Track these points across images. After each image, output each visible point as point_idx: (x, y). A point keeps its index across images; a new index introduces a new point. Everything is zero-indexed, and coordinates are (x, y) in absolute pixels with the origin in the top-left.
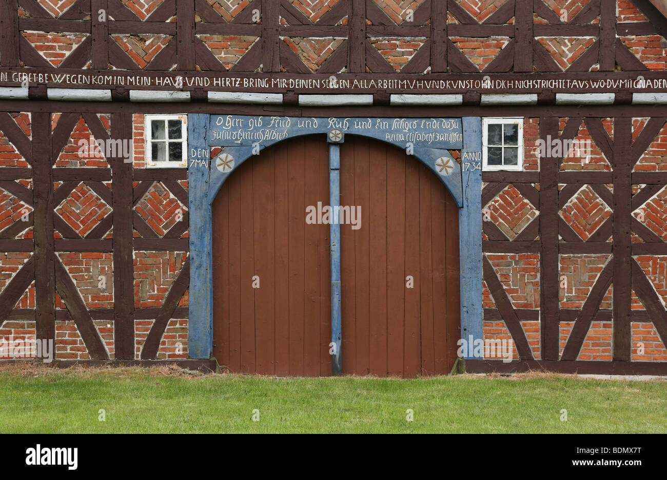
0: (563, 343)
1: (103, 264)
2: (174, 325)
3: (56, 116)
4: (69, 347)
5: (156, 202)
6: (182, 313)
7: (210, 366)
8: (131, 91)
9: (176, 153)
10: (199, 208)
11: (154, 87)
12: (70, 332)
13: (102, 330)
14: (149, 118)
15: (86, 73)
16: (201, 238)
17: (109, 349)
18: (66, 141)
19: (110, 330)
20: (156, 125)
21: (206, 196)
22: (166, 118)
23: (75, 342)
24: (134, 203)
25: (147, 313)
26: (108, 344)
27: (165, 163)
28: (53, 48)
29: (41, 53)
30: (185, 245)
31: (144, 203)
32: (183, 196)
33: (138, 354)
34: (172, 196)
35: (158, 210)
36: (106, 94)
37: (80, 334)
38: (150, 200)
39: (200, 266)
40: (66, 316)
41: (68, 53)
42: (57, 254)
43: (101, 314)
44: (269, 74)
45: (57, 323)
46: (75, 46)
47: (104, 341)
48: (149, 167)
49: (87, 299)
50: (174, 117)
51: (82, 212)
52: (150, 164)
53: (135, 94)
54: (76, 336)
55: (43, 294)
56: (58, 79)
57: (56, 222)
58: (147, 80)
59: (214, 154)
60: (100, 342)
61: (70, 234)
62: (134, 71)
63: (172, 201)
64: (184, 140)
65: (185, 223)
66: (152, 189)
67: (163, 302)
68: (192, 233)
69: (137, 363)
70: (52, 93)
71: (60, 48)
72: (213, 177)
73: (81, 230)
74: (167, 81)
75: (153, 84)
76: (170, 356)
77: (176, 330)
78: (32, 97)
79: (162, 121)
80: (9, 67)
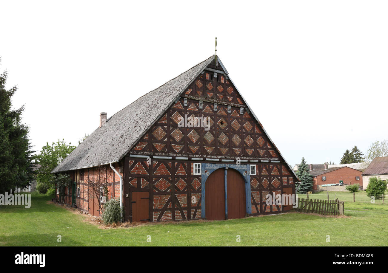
0: (263, 209)
1: (185, 197)
2: (199, 210)
3: (176, 163)
4: (178, 217)
5: (195, 182)
6: (200, 207)
7: (206, 219)
8: (192, 158)
9: (199, 172)
10: (203, 184)
11: (196, 157)
13: (185, 212)
14: (194, 164)
15: (183, 154)
16: (204, 190)
17: (186, 217)
18: (178, 169)
19: (186, 212)
20: (196, 165)
21: (205, 181)
22: (198, 164)
23: (179, 215)
24: (191, 183)
25: (194, 208)
26: (186, 215)
27: (198, 174)
28: (177, 148)
29: (175, 149)
30: (200, 192)
31: (193, 183)
32: (200, 181)
33: (192, 217)
34: (198, 181)
35: (196, 184)
36: (187, 158)
38: (194, 182)
39: (203, 197)
40: (177, 209)
41: (180, 149)
42: (176, 195)
43: (185, 208)
44: (217, 155)
45: (176, 211)
46: (181, 148)
47: (185, 215)
48: (194, 175)
49: (182, 205)
50: (199, 164)
51: (181, 185)
52: (195, 174)
53: (193, 159)
54: (179, 214)
55: (173, 204)
56: (178, 155)
57: (176, 187)
58: (195, 156)
59: (206, 172)
61: (178, 190)
62: (192, 153)
63: (198, 182)
64: (201, 169)
65: (201, 187)
66: (195, 180)
67: (197, 205)
68: (202, 189)
69: (192, 220)
70: (177, 158)
71: (179, 148)
72: (206, 177)
73: (181, 189)
74: (198, 156)
75: (196, 156)
76: (198, 217)
77: (199, 211)
78: (172, 159)
79: (197, 165)
80: (168, 152)
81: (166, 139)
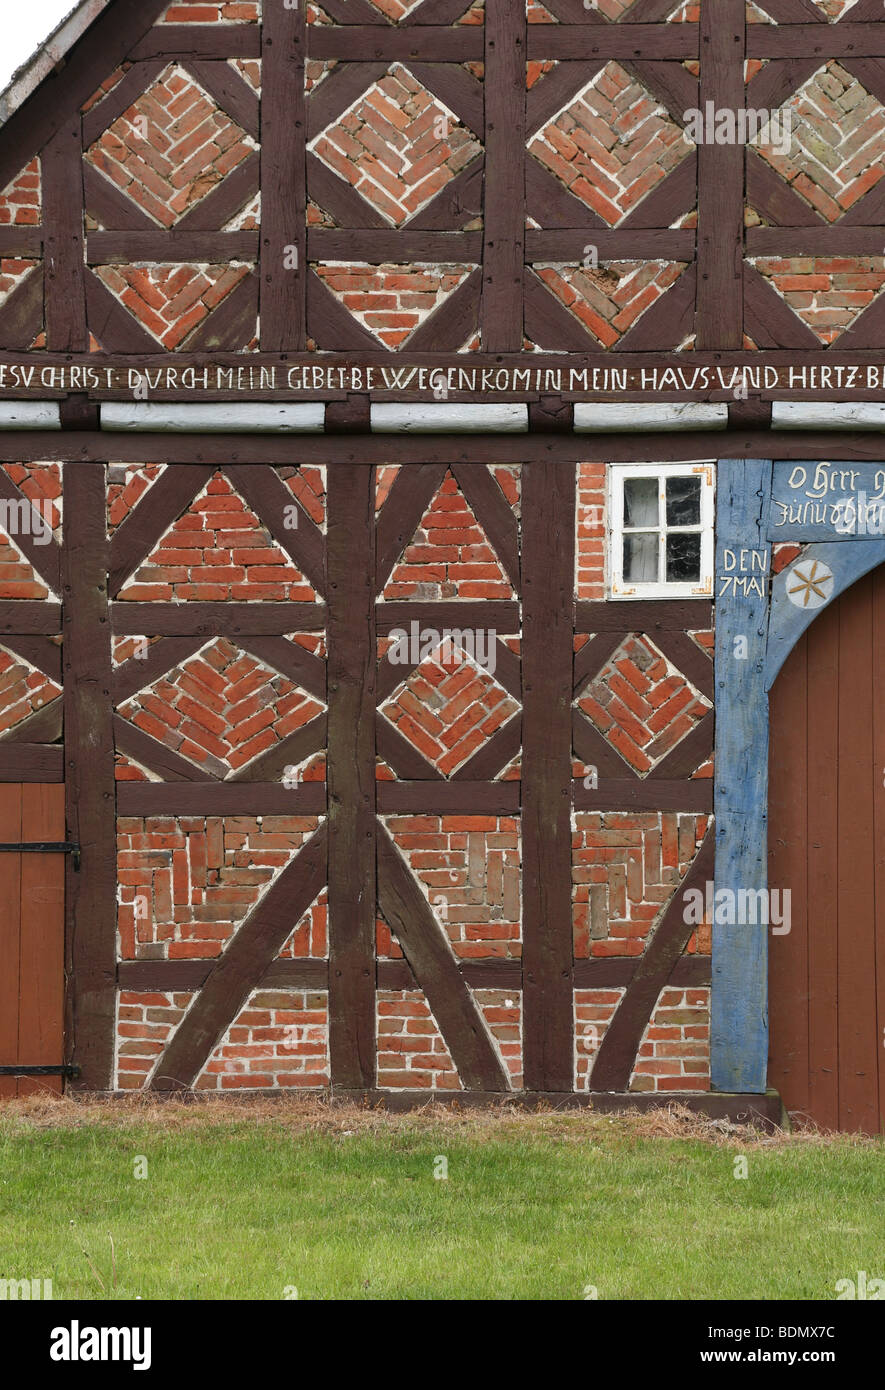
1: (496, 845)
2: (673, 1003)
3: (386, 473)
4: (409, 1057)
5: (633, 679)
6: (694, 971)
7: (771, 1113)
8: (578, 407)
9: (683, 563)
10: (740, 700)
11: (636, 394)
12: (411, 1018)
13: (491, 1015)
14: (619, 474)
15: (467, 363)
16: (745, 777)
17: (511, 1063)
18: (408, 536)
19: (511, 1015)
20: (637, 490)
21: (759, 668)
22: (662, 471)
23: (424, 1045)
24: (576, 689)
25: (605, 970)
26: (507, 1050)
27: (662, 588)
28: (388, 302)
29: (359, 316)
30: (704, 795)
31: (600, 692)
32: (701, 669)
33: (582, 1078)
34: (672, 671)
35: (637, 707)
36: (515, 414)
37: (437, 1026)
38: (615, 681)
39: (740, 852)
40: (402, 977)
41: (423, 315)
42: (382, 819)
43: (491, 972)
45: (381, 996)
46: (442, 297)
47: (496, 1044)
48: (615, 597)
49: (454, 936)
50: (683, 470)
51: (448, 713)
52: (620, 589)
53: (587, 414)
54: (427, 1028)
55: (348, 921)
56: (397, 380)
57: (382, 739)
58: (618, 377)
59: (780, 563)
60: (487, 1044)
61: (414, 767)
62: (585, 353)
63: (672, 683)
64: (705, 527)
65: (704, 740)
66: (621, 654)
67: (647, 942)
68: (727, 764)
69: (582, 1100)
70: (382, 416)
71: (407, 302)
72: (777, 621)
73: (443, 758)
74: (670, 377)
75: (633, 385)
76: (663, 1084)
77: (677, 1016)
78: (332, 430)
79: (653, 482)
80: (280, 355)
81: (252, 212)
